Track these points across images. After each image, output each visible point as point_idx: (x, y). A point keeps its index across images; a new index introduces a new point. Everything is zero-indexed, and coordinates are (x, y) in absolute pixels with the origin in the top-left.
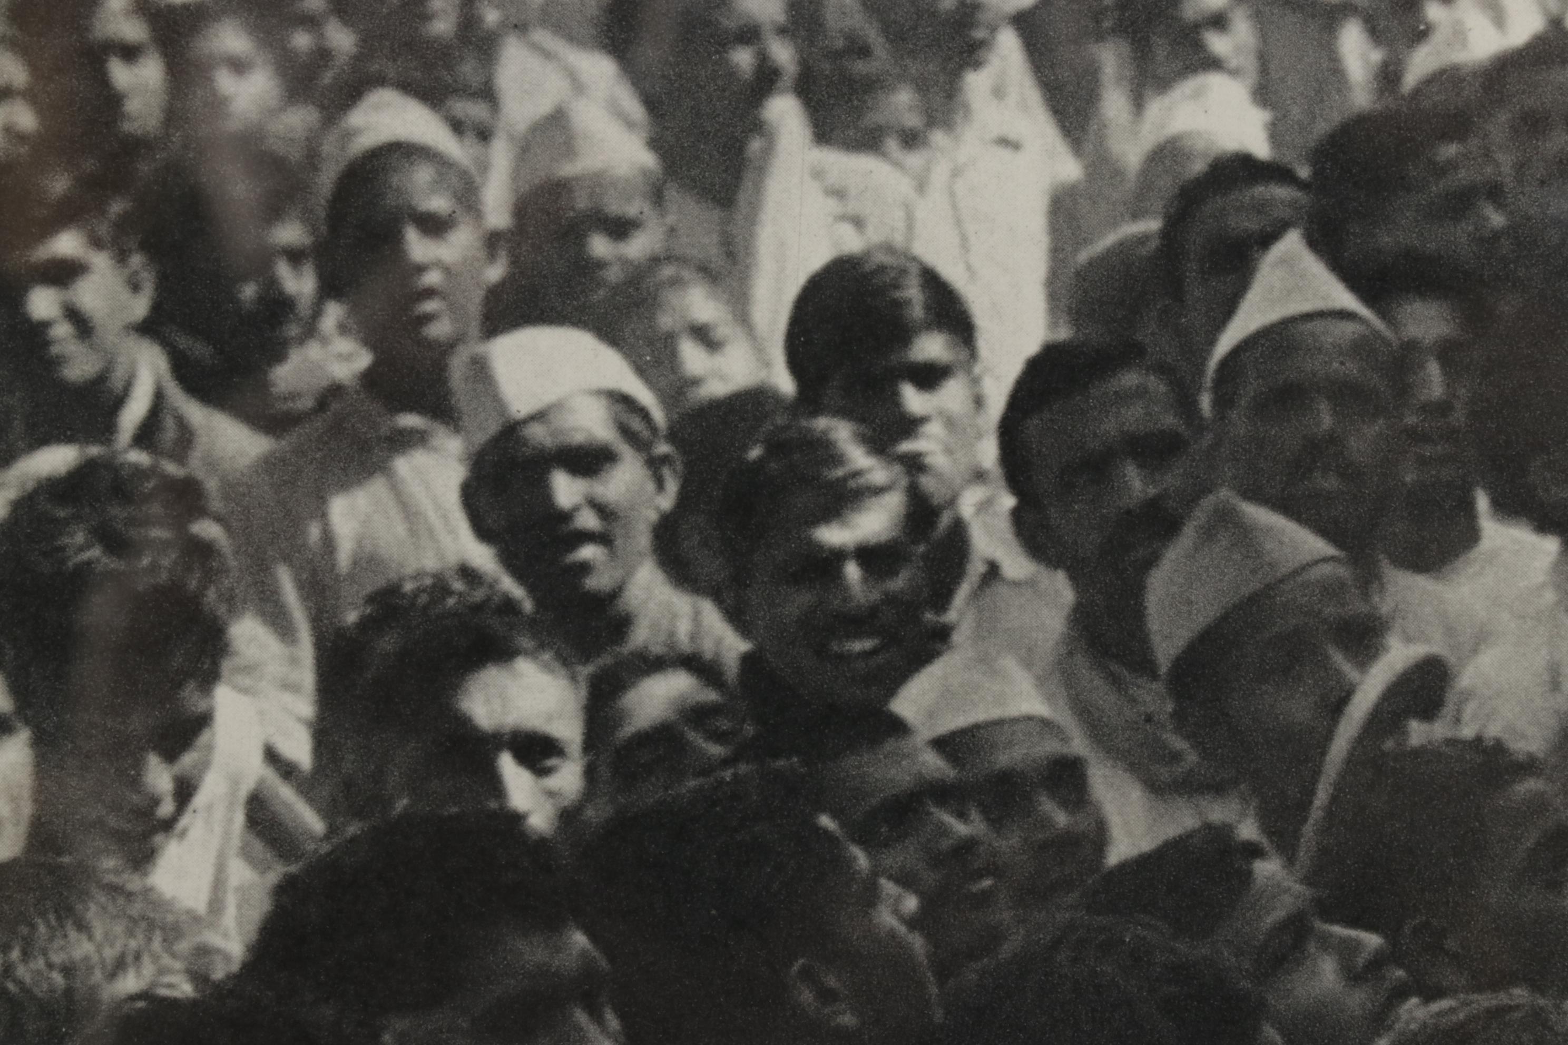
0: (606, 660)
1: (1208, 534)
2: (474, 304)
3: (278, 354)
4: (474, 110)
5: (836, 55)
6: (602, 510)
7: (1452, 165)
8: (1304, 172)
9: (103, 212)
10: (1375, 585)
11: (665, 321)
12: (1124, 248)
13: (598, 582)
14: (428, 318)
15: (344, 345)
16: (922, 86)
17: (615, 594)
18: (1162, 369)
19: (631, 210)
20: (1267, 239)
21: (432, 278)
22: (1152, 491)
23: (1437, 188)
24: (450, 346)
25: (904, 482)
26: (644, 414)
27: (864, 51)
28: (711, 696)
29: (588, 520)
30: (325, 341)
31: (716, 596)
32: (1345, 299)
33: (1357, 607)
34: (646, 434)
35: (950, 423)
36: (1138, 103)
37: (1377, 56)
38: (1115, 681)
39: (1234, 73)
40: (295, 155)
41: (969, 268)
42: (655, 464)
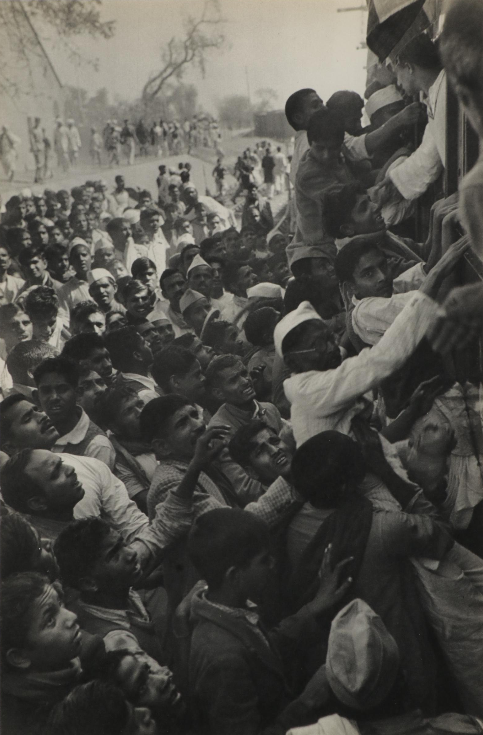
0: (108, 312)
1: (188, 294)
2: (90, 265)
3: (64, 272)
4: (89, 240)
5: (137, 232)
6: (107, 293)
7: (219, 245)
8: (199, 246)
9: (40, 254)
10: (210, 301)
11: (115, 267)
12: (176, 257)
13: (107, 302)
14: (84, 267)
15: (73, 271)
16: (149, 236)
17: (109, 304)
18: (181, 273)
19: (111, 252)
20: (195, 255)
21: (84, 262)
22: (180, 289)
23: (217, 248)
24: (86, 272)
25: (147, 288)
26: (112, 280)
27: (141, 231)
28: (122, 317)
29: (105, 294)
30: (70, 271)
31: (123, 303)
32: (205, 263)
33: (207, 304)
34: (113, 282)
35: (153, 280)
36: (177, 237)
37: (209, 231)
38: (176, 314)
39: (190, 233)
40: (66, 246)
41: (155, 260)
42: (114, 286)
